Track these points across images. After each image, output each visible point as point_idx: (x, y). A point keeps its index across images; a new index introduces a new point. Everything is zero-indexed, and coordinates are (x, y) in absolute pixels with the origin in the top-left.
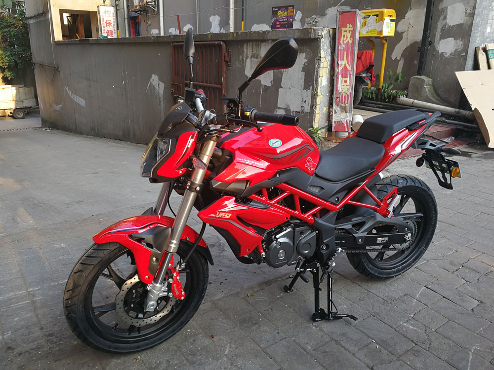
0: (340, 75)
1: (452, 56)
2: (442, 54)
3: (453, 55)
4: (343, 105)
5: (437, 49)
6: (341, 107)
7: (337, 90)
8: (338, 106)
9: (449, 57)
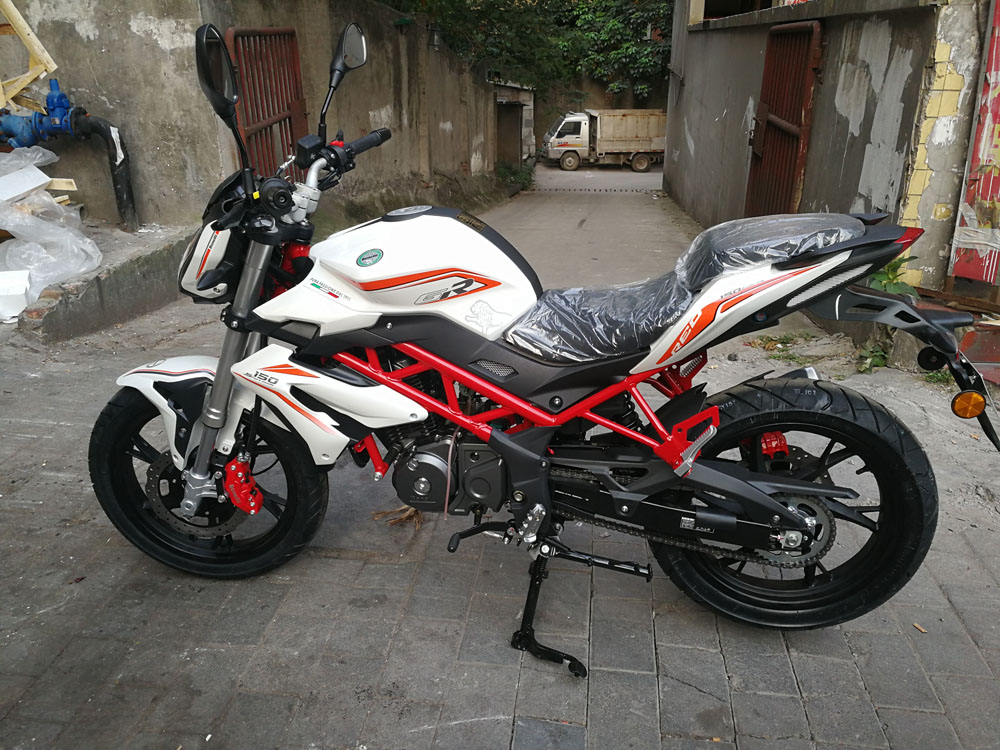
0: (989, 116)
4: (987, 204)
6: (981, 208)
7: (975, 158)
8: (971, 205)
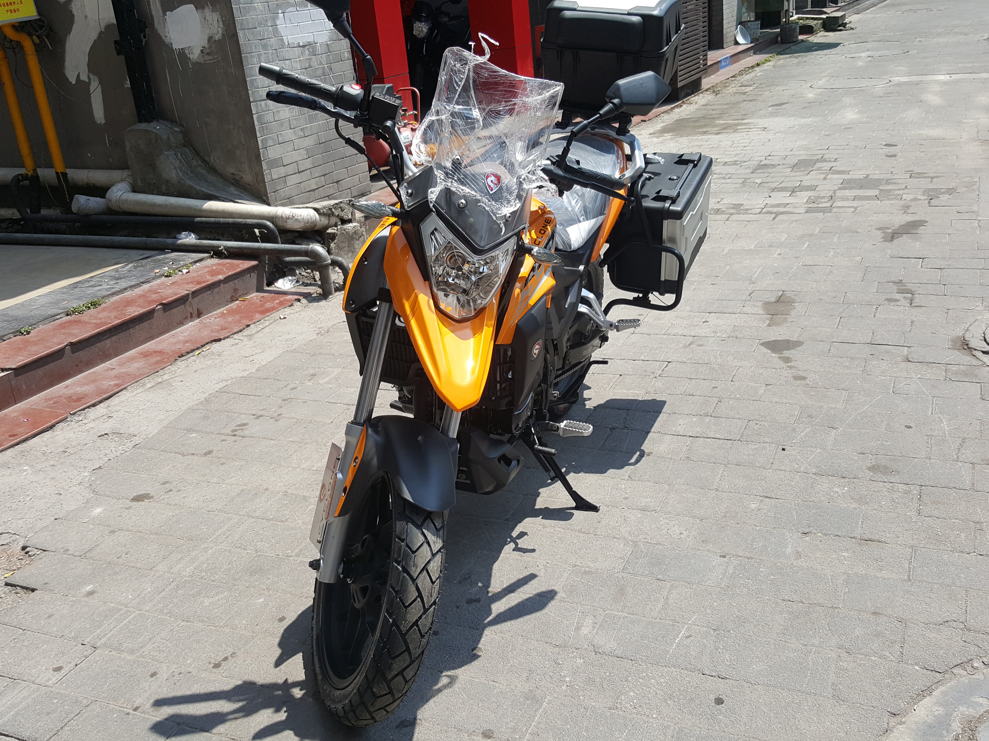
1: (207, 58)
2: (182, 53)
3: (208, 54)
5: (167, 41)
9: (201, 61)
